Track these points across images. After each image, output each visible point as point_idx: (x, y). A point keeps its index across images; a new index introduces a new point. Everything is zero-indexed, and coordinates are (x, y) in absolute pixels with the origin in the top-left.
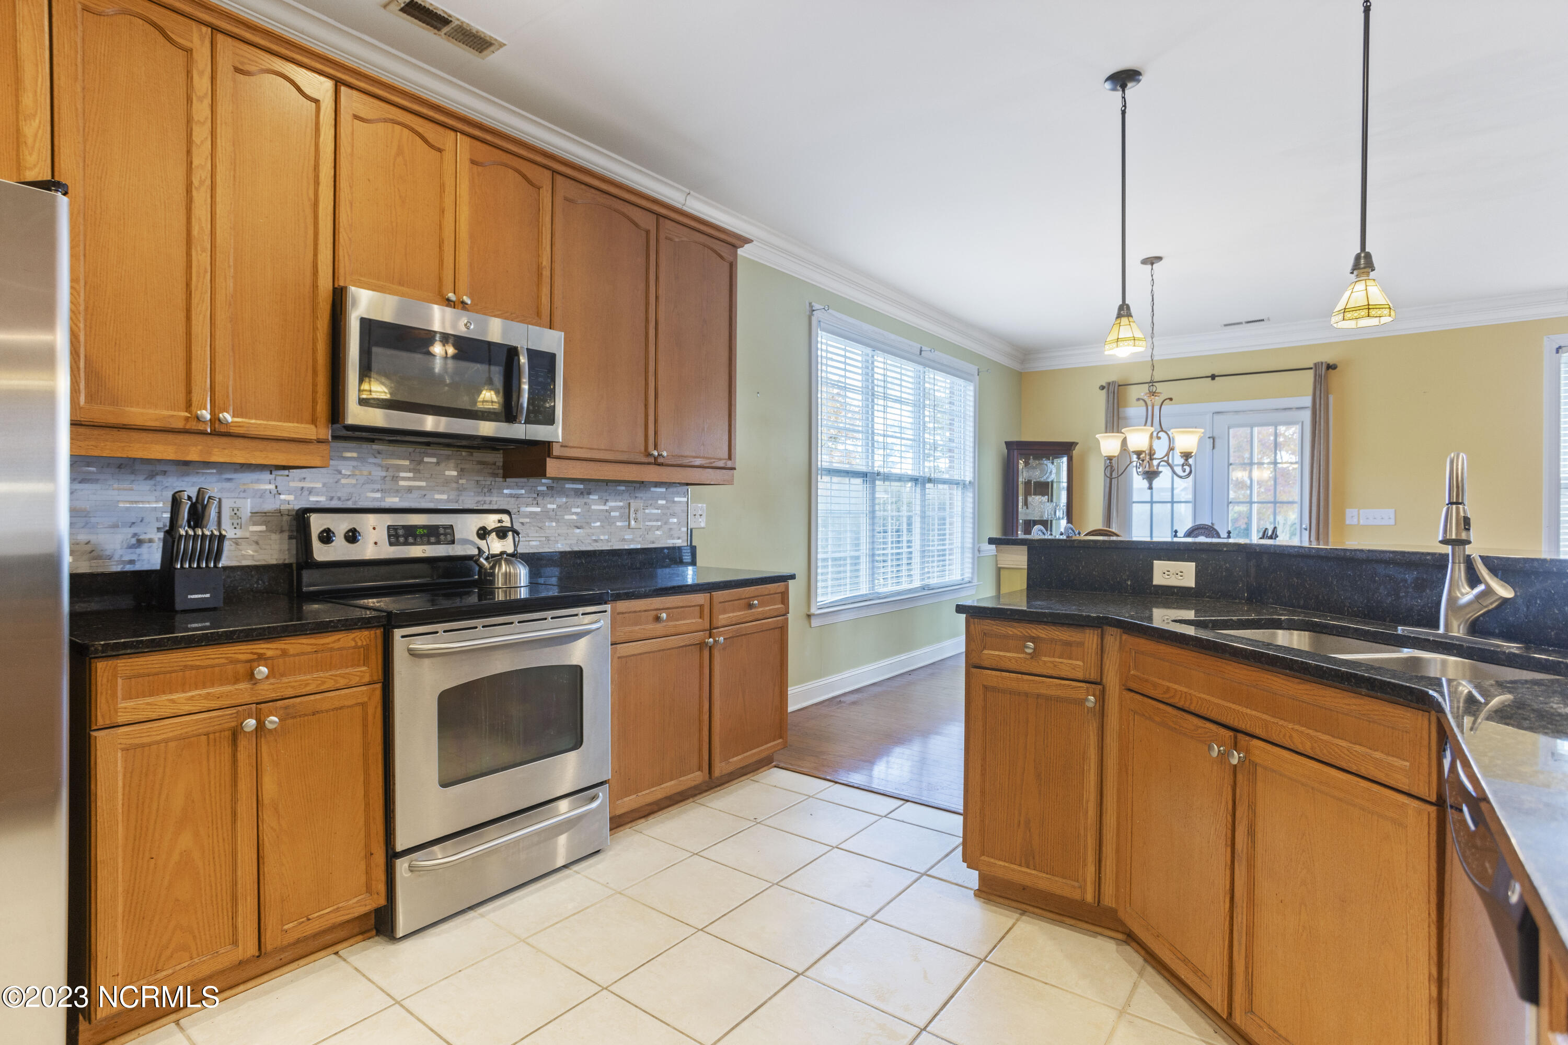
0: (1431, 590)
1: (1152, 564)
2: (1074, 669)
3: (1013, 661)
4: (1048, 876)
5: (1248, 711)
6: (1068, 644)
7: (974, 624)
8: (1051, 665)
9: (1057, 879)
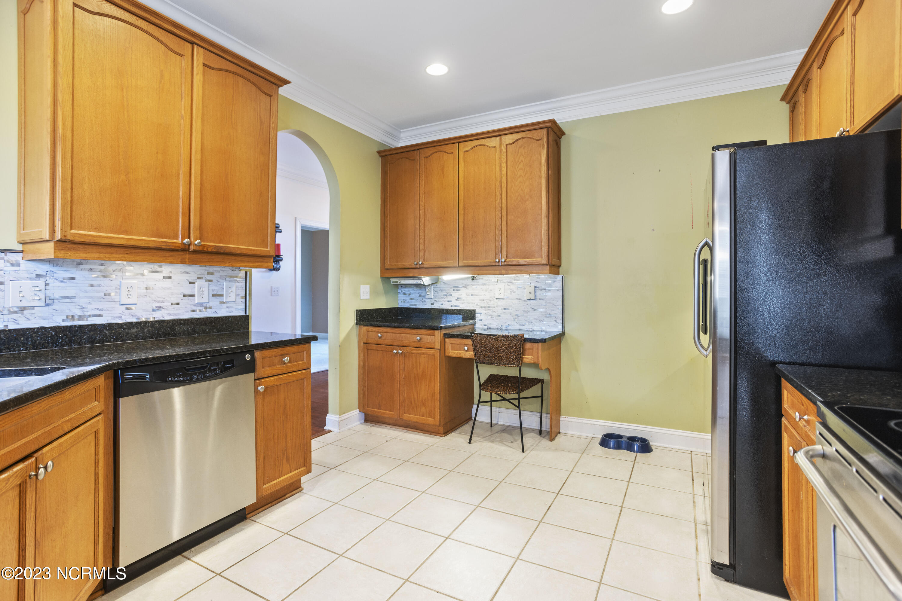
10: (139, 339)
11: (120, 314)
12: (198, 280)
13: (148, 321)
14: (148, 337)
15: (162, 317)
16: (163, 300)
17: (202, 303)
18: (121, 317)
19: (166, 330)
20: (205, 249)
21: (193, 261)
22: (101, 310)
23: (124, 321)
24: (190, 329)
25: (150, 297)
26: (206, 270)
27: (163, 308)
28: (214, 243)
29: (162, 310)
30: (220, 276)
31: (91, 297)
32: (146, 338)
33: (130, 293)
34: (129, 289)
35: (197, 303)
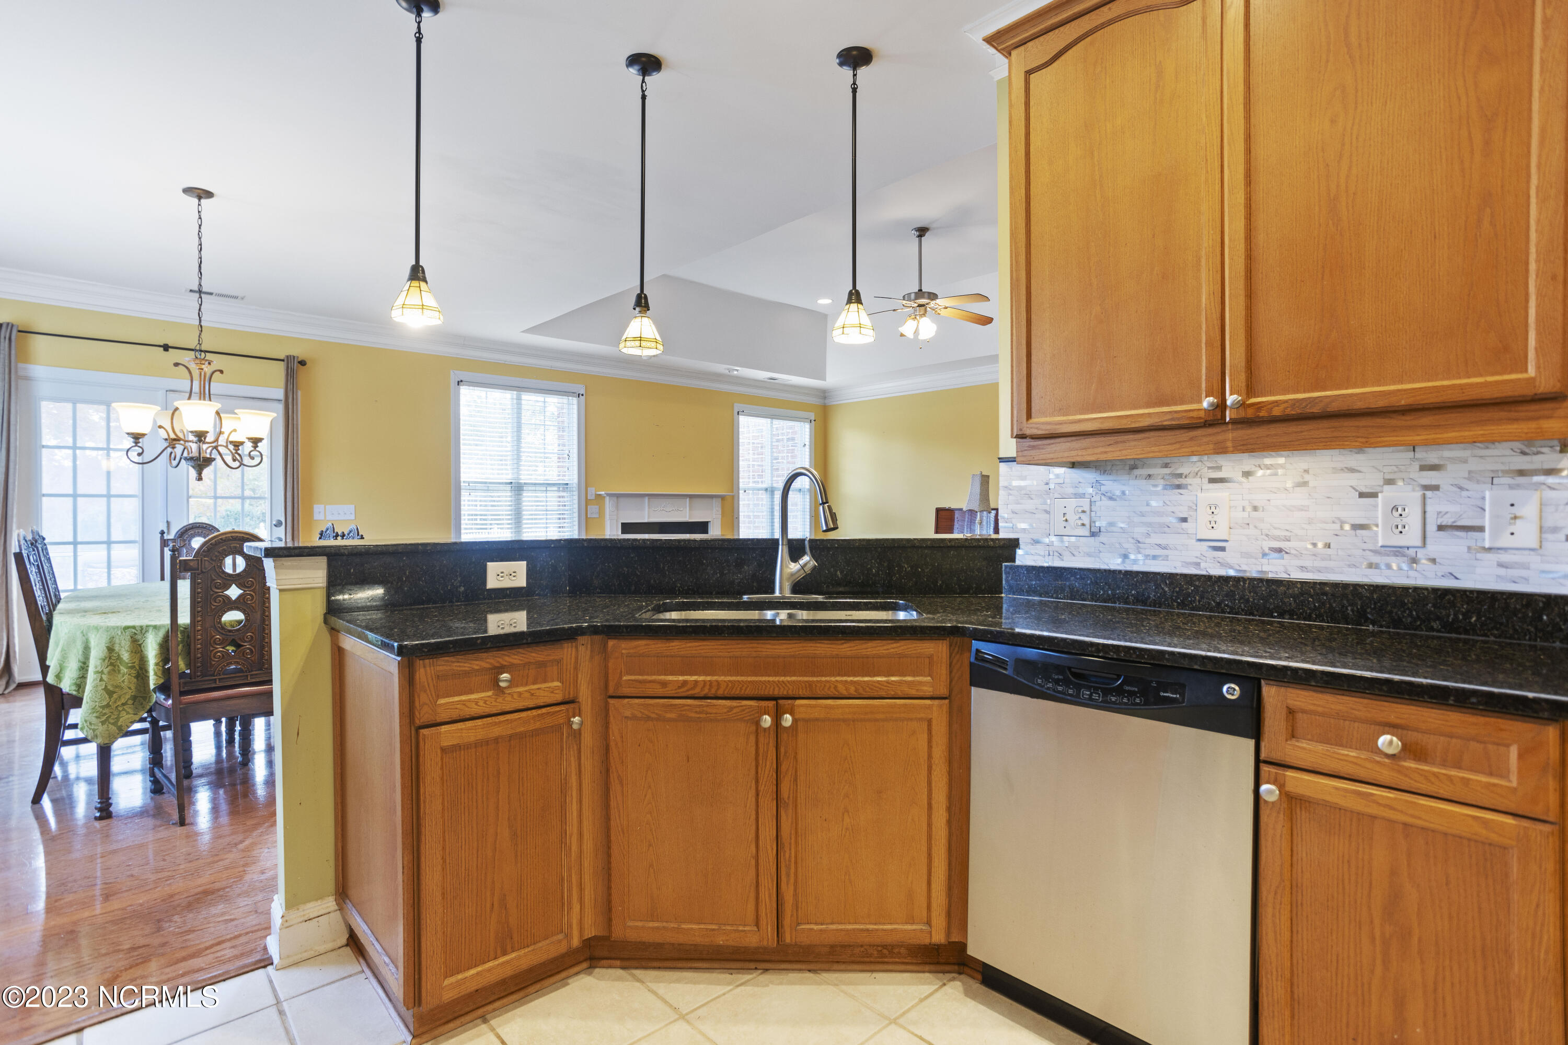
0: (748, 566)
1: (486, 565)
2: (552, 692)
3: (481, 703)
4: (530, 949)
5: (788, 679)
6: (542, 665)
7: (424, 667)
8: (527, 695)
9: (540, 945)
10: (1223, 612)
11: (1197, 557)
12: (1386, 487)
13: (1243, 578)
14: (1243, 610)
15: (1285, 572)
16: (1287, 534)
17: (1400, 547)
18: (1198, 564)
19: (1284, 603)
20: (1263, 413)
21: (1243, 445)
22: (1165, 548)
23: (1204, 573)
24: (1349, 608)
25: (1256, 527)
26: (1414, 459)
27: (1287, 553)
28: (1297, 392)
29: (1286, 556)
30: (1470, 472)
31: (1150, 524)
32: (1239, 612)
33: (1216, 518)
34: (1213, 509)
35: (1381, 547)
